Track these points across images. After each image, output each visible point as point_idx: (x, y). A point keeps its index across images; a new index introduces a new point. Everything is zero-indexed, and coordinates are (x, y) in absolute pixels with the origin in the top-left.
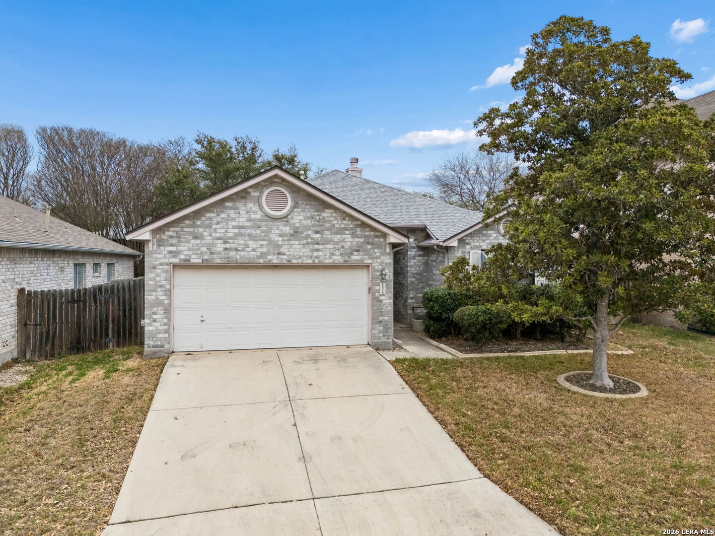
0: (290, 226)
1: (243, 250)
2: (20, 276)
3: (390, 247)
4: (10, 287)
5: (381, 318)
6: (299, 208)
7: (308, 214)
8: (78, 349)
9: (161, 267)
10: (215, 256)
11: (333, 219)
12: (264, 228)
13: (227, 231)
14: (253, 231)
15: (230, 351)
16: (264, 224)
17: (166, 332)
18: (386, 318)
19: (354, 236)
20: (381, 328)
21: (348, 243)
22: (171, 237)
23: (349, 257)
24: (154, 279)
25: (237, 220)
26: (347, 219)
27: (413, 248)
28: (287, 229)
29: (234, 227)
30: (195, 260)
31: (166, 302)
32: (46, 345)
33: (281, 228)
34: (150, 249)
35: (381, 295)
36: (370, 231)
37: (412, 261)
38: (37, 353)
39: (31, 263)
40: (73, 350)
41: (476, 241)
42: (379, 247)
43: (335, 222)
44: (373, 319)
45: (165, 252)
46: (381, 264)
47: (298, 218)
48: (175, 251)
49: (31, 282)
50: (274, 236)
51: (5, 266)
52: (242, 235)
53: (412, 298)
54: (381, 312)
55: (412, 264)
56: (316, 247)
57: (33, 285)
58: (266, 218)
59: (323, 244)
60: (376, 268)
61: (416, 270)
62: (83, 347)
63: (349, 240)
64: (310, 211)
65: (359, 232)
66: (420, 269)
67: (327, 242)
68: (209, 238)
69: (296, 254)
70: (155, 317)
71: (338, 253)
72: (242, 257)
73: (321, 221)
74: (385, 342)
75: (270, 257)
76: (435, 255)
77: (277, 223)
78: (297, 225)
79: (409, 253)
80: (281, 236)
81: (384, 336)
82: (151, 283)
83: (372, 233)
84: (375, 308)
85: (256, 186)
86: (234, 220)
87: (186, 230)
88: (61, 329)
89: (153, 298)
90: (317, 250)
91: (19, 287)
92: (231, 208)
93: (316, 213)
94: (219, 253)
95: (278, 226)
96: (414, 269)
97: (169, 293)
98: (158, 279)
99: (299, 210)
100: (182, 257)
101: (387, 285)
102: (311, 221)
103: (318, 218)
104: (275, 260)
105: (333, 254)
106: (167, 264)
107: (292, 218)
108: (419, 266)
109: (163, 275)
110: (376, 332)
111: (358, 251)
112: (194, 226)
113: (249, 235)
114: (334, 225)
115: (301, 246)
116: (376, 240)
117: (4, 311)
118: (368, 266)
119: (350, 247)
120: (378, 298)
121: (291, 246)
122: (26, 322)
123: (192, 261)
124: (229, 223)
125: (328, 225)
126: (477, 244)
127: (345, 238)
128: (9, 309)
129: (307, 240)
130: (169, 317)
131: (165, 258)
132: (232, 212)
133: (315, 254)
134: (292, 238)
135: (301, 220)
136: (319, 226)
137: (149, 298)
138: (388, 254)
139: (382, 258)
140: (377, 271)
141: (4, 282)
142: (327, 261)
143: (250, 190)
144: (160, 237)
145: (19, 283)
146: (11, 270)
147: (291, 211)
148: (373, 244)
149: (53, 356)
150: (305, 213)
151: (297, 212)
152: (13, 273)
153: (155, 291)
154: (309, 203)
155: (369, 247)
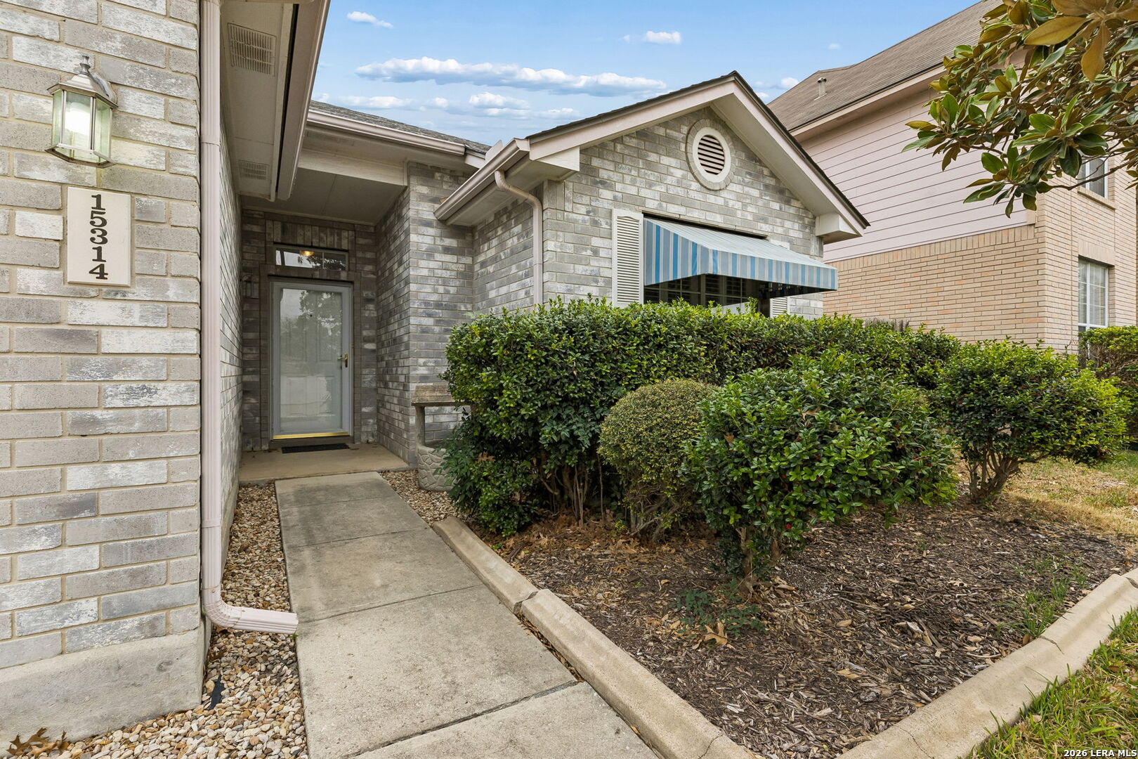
27: (428, 224)
37: (423, 263)
41: (628, 179)
53: (424, 378)
55: (425, 272)
61: (435, 291)
66: (447, 292)
76: (495, 242)
79: (413, 238)
96: (428, 289)
108: (445, 282)
126: (632, 190)
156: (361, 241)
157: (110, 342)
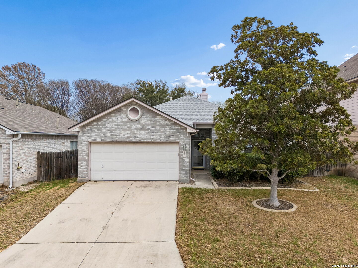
0: (140, 124)
1: (119, 135)
2: (39, 146)
3: (189, 134)
4: (33, 151)
5: (184, 168)
6: (144, 116)
7: (149, 119)
8: (60, 178)
9: (84, 143)
10: (107, 138)
11: (160, 120)
12: (129, 125)
13: (112, 127)
14: (123, 127)
15: (114, 181)
16: (128, 123)
17: (86, 171)
18: (186, 168)
19: (171, 128)
20: (184, 173)
21: (168, 132)
22: (88, 130)
23: (168, 139)
24: (81, 148)
25: (116, 122)
26: (167, 120)
27: (215, 134)
28: (139, 126)
29: (115, 125)
30: (99, 140)
31: (86, 158)
32: (48, 176)
33: (136, 125)
34: (80, 135)
35: (184, 157)
36: (179, 126)
38: (44, 178)
39: (45, 141)
40: (58, 178)
42: (183, 134)
43: (162, 122)
44: (180, 168)
45: (86, 136)
46: (184, 142)
47: (144, 121)
48: (90, 136)
49: (45, 149)
50: (133, 129)
51: (30, 142)
52: (119, 128)
54: (184, 165)
56: (153, 134)
57: (46, 150)
58: (129, 121)
59: (156, 132)
60: (182, 144)
62: (62, 177)
63: (168, 131)
64: (149, 117)
65: (173, 127)
67: (158, 131)
68: (104, 130)
69: (143, 137)
70: (82, 165)
71: (163, 137)
72: (118, 139)
73: (155, 122)
74: (186, 180)
75: (131, 139)
77: (134, 123)
78: (144, 124)
80: (136, 129)
81: (185, 177)
82: (80, 150)
83: (180, 127)
84: (181, 163)
85: (125, 106)
86: (115, 122)
87: (95, 126)
88: (54, 169)
89: (81, 156)
90: (153, 135)
91: (37, 151)
92: (114, 116)
93: (153, 118)
94: (109, 137)
95: (135, 124)
97: (88, 154)
98: (83, 148)
99: (145, 117)
100: (93, 138)
101: (187, 152)
102: (150, 122)
103: (153, 120)
104: (134, 140)
105: (161, 137)
106: (87, 142)
107: (141, 121)
109: (85, 146)
110: (181, 175)
111: (173, 136)
112: (98, 125)
113: (122, 129)
114: (161, 123)
115: (146, 133)
116: (182, 130)
117: (30, 160)
118: (178, 143)
119: (169, 134)
120: (182, 158)
121: (141, 134)
122: (40, 166)
123: (97, 140)
124: (113, 123)
125: (158, 123)
127: (166, 130)
128: (33, 160)
129: (148, 130)
130: (88, 165)
131: (86, 139)
132: (114, 118)
133: (152, 137)
134: (141, 130)
135: (145, 121)
136: (154, 124)
137: (79, 156)
138: (188, 137)
139: (184, 139)
140: (182, 145)
141: (29, 149)
142: (158, 141)
143: (122, 108)
144: (84, 130)
145: (38, 149)
146: (33, 144)
147: (141, 117)
148: (180, 132)
149: (50, 180)
150: (147, 118)
151: (144, 118)
152: (34, 145)
153: (82, 153)
154: (149, 113)
155: (178, 134)
156: (207, 132)
157: (185, 160)
